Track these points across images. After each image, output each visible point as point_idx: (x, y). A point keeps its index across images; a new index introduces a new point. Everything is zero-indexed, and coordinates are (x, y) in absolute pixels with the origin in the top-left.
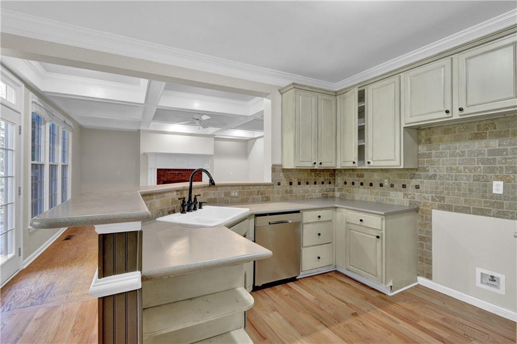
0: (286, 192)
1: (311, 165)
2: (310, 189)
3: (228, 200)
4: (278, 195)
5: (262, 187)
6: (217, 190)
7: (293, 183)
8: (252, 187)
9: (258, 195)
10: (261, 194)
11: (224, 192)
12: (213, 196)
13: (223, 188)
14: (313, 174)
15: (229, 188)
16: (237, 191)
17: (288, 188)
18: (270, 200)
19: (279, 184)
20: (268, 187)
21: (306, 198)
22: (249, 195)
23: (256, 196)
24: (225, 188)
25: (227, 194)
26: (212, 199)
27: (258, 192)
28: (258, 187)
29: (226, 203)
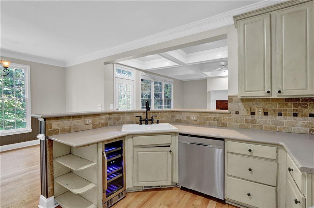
0: (247, 121)
1: (263, 95)
2: (285, 121)
3: (189, 122)
4: (236, 123)
5: (218, 115)
6: (182, 114)
7: (256, 113)
8: (208, 114)
9: (214, 120)
10: (217, 120)
11: (186, 116)
12: (179, 118)
13: (185, 113)
14: (289, 104)
15: (190, 113)
16: (195, 116)
17: (250, 117)
18: (227, 126)
19: (237, 113)
20: (224, 115)
21: (277, 130)
22: (206, 120)
23: (212, 122)
24: (187, 113)
25: (188, 118)
26: (178, 120)
27: (214, 118)
28: (214, 114)
29: (188, 124)
